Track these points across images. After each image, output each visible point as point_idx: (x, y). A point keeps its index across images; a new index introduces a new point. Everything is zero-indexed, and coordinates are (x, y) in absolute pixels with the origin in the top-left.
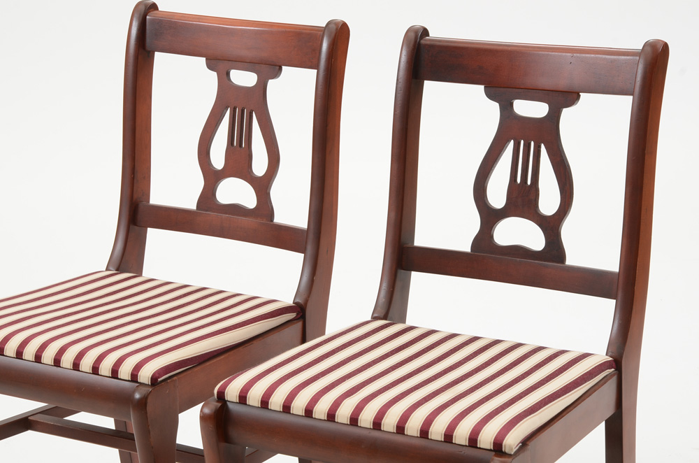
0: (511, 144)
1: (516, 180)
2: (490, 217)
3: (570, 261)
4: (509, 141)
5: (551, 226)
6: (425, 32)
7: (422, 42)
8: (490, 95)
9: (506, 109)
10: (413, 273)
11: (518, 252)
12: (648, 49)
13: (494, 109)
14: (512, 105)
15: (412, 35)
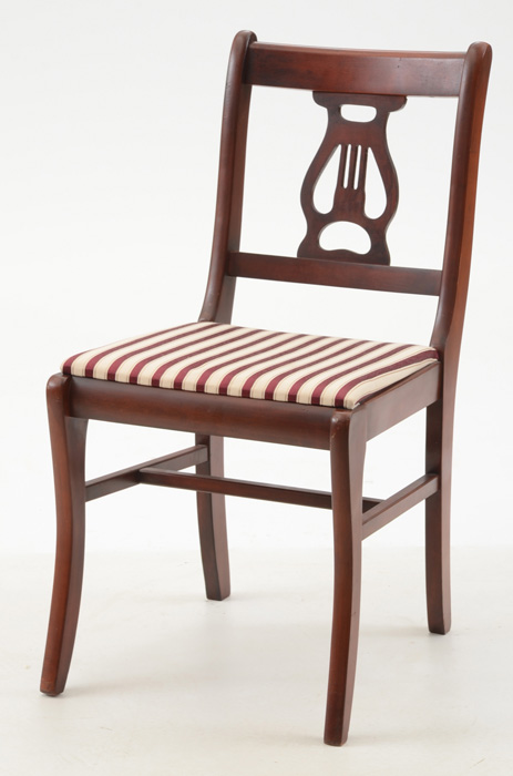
0: (339, 149)
1: (342, 185)
2: (316, 222)
3: (393, 263)
4: (337, 146)
5: (377, 229)
6: (253, 37)
7: (252, 46)
8: (319, 101)
9: (334, 114)
10: (238, 279)
11: (344, 256)
12: (473, 51)
13: (322, 114)
14: (339, 109)
15: (241, 39)
